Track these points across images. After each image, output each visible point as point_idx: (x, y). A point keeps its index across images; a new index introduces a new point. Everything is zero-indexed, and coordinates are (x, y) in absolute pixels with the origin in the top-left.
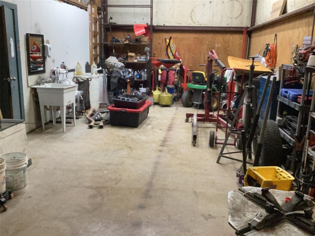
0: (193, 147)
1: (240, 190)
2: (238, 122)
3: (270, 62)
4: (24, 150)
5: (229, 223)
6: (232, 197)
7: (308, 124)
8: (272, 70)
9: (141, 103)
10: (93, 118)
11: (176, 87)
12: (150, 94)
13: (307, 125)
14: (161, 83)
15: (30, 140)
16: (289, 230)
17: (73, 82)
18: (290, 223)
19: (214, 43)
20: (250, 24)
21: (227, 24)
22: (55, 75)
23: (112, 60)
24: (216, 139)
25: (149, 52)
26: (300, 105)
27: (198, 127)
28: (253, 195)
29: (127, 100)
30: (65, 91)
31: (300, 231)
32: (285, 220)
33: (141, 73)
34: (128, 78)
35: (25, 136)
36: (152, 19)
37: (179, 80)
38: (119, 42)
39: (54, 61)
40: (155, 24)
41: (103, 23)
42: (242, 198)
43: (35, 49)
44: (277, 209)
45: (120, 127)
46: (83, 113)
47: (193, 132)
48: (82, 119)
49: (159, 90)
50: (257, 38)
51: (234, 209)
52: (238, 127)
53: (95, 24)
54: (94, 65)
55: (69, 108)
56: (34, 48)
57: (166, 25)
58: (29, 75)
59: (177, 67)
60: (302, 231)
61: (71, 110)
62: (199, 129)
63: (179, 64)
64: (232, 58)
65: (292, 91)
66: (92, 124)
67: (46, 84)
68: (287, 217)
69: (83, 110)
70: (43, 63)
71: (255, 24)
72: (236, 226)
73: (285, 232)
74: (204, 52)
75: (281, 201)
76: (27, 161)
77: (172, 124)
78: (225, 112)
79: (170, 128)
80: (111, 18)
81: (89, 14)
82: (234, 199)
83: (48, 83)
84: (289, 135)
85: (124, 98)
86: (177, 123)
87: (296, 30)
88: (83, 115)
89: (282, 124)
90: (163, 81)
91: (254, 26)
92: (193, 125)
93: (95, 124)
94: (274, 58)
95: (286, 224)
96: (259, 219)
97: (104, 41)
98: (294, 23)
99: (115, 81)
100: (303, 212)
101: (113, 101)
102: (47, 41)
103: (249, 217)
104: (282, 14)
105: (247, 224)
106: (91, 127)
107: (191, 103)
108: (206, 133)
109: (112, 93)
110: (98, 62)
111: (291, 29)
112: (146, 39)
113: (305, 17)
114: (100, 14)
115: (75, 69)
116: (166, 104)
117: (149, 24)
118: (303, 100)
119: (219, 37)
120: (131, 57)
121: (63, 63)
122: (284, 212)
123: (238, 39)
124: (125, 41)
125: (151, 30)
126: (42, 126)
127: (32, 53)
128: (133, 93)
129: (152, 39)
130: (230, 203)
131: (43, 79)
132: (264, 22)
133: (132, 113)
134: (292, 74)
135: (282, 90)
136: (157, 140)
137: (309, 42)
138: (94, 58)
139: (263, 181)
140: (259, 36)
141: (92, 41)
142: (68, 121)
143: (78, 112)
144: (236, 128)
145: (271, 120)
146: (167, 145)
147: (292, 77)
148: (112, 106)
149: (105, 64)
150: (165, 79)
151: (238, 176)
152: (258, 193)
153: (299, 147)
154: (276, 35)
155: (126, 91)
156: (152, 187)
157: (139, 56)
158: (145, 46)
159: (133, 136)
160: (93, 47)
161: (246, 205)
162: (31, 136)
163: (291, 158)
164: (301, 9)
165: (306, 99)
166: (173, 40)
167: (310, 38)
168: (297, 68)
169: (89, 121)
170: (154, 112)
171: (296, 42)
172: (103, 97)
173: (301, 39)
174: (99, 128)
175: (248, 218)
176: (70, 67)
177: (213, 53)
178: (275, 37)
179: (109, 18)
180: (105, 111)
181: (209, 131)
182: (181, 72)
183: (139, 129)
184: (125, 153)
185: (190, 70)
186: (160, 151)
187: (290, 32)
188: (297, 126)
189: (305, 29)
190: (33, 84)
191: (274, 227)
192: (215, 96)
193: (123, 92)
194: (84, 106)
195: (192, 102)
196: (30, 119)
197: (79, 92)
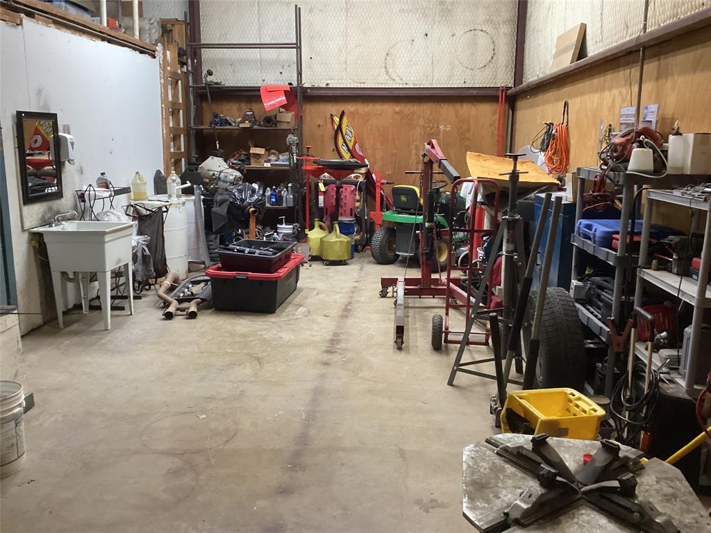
0: (397, 351)
1: (489, 443)
2: (493, 294)
3: (557, 162)
4: (16, 375)
5: (464, 515)
6: (472, 458)
7: (636, 294)
8: (560, 179)
9: (280, 259)
10: (174, 296)
11: (359, 220)
12: (300, 237)
13: (634, 295)
14: (325, 211)
15: (31, 350)
16: (588, 522)
17: (127, 217)
18: (591, 508)
19: (437, 124)
20: (512, 81)
21: (463, 82)
22: (84, 201)
23: (215, 165)
24: (447, 334)
25: (297, 144)
26: (618, 254)
27: (407, 307)
28: (515, 452)
29: (249, 253)
30: (107, 238)
31: (611, 522)
32: (581, 502)
33: (280, 192)
34: (250, 204)
35: (18, 341)
36: (300, 74)
37: (363, 204)
38: (230, 125)
39: (81, 171)
40: (307, 84)
41: (191, 84)
42: (493, 458)
43: (38, 144)
44: (565, 481)
45: (235, 314)
46: (150, 285)
47: (397, 319)
48: (150, 298)
49: (321, 227)
50: (529, 111)
51: (474, 483)
52: (492, 305)
53: (173, 86)
54: (174, 177)
55: (117, 274)
56: (36, 141)
57: (331, 86)
58: (25, 204)
59: (358, 176)
60: (615, 524)
61: (122, 280)
62: (411, 312)
63: (363, 170)
64: (476, 155)
65: (599, 224)
66: (171, 309)
67: (63, 222)
68: (586, 495)
69: (151, 278)
70: (58, 175)
71: (524, 79)
72: (479, 520)
73: (581, 527)
74: (418, 143)
75: (574, 461)
76: (22, 400)
77: (350, 303)
78: (465, 272)
79: (346, 312)
80: (210, 73)
81: (160, 64)
82: (476, 463)
83: (69, 220)
84: (599, 319)
85: (242, 248)
86: (363, 299)
87: (607, 94)
88: (153, 290)
89: (583, 295)
90: (328, 209)
91: (521, 86)
92: (395, 303)
93: (178, 309)
94: (564, 154)
95: (584, 511)
96: (525, 502)
97: (195, 123)
98: (602, 78)
99: (222, 210)
100: (615, 484)
101: (218, 255)
102: (64, 126)
103: (506, 499)
104: (576, 59)
105: (502, 515)
106: (169, 316)
107: (393, 254)
108: (425, 320)
109: (216, 239)
110: (183, 170)
111: (596, 91)
112: (288, 117)
113: (624, 66)
114: (186, 64)
115: (129, 188)
116: (337, 259)
117: (295, 84)
118: (622, 243)
119: (448, 111)
120: (255, 158)
121: (103, 174)
122: (579, 484)
123: (487, 114)
124: (243, 122)
125: (299, 96)
126: (56, 318)
127: (31, 152)
128: (263, 236)
129: (301, 117)
130: (466, 470)
131: (58, 212)
132: (541, 75)
133: (261, 282)
134: (597, 188)
135: (581, 223)
136: (318, 338)
137: (633, 120)
138: (173, 160)
139: (540, 420)
140: (532, 106)
141: (168, 124)
142: (118, 304)
143: (140, 283)
144: (489, 308)
145: (560, 288)
146: (339, 349)
147: (598, 195)
148: (216, 266)
149: (199, 173)
150: (334, 204)
151: (493, 412)
152: (525, 446)
153: (618, 345)
154: (566, 104)
155: (247, 233)
156: (307, 445)
157: (273, 154)
158: (287, 132)
159: (264, 332)
160: (172, 135)
161: (499, 475)
162: (30, 342)
163: (605, 367)
164: (616, 48)
165: (628, 241)
166: (347, 118)
167: (633, 110)
168: (607, 177)
169: (164, 303)
170: (311, 278)
171: (607, 119)
172: (196, 247)
173: (617, 112)
174: (187, 318)
175: (503, 501)
176: (118, 184)
177: (433, 147)
178: (565, 108)
179: (205, 72)
180: (202, 278)
181: (431, 314)
182: (369, 187)
183: (279, 316)
184: (247, 371)
185: (387, 183)
186: (326, 364)
187: (596, 97)
188: (613, 299)
189: (624, 90)
190: (35, 223)
191: (557, 517)
192: (441, 238)
193: (242, 235)
194: (153, 269)
195: (394, 251)
196: (30, 303)
197: (141, 238)
